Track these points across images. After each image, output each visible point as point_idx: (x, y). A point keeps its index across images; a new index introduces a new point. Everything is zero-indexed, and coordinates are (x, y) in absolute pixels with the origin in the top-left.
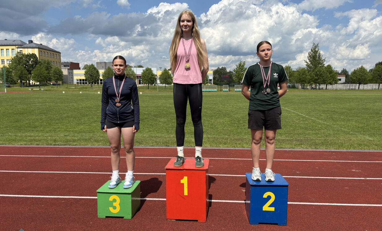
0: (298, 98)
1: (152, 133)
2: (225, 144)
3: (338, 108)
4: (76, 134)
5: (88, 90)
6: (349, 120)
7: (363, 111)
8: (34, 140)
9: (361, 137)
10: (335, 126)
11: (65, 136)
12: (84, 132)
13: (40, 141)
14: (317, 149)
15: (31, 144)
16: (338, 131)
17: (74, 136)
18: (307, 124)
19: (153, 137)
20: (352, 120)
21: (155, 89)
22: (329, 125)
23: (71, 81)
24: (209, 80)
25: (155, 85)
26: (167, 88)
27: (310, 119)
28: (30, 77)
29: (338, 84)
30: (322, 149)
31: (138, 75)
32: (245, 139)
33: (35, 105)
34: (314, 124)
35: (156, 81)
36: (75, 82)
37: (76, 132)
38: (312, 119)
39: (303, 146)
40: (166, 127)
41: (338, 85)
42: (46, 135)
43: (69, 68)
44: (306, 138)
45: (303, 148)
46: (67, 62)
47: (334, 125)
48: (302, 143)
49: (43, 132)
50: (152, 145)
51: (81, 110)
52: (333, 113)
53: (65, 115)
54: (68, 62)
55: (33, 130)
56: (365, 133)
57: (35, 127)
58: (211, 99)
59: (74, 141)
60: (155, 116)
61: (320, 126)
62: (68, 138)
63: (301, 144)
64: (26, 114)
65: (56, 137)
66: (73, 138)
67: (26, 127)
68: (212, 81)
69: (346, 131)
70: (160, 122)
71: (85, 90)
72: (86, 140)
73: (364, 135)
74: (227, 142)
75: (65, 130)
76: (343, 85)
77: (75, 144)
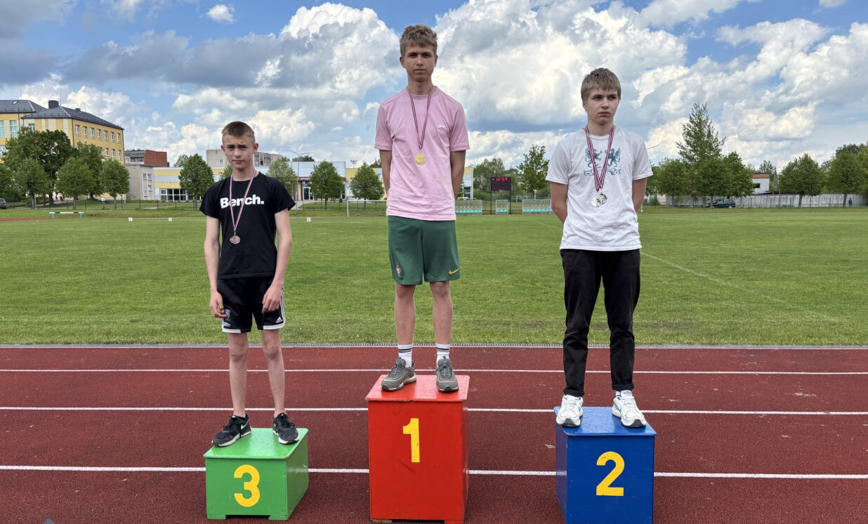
0: (666, 227)
1: (336, 312)
2: (503, 335)
3: (756, 249)
4: (158, 318)
5: (188, 213)
6: (783, 278)
7: (813, 255)
9: (810, 316)
10: (752, 292)
11: (133, 321)
12: (177, 312)
14: (714, 344)
16: (758, 303)
17: (154, 322)
18: (688, 287)
19: (337, 323)
20: (789, 276)
21: (341, 209)
22: (737, 289)
23: (148, 193)
24: (465, 188)
25: (341, 201)
26: (368, 208)
27: (696, 276)
28: (53, 185)
29: (754, 195)
30: (726, 345)
31: (301, 179)
32: (550, 323)
33: (63, 251)
34: (704, 288)
35: (344, 192)
36: (157, 195)
37: (159, 311)
38: (699, 277)
39: (681, 339)
40: (368, 299)
41: (753, 197)
42: (87, 321)
43: (142, 163)
44: (688, 319)
45: (682, 343)
46: (139, 150)
47: (749, 288)
48: (680, 332)
49: (80, 314)
50: (334, 340)
51: (170, 259)
52: (746, 262)
53: (133, 273)
54: (142, 149)
55: (56, 310)
56: (819, 306)
57: (63, 301)
58: (468, 233)
59: (154, 333)
60: (341, 272)
61: (717, 292)
62: (140, 326)
63: (678, 335)
64: (43, 271)
65: (111, 324)
66: (151, 326)
67: (41, 302)
68: (472, 190)
69: (778, 303)
70: (353, 286)
71: (180, 213)
72: (180, 331)
73: (819, 310)
74: (508, 331)
75: (133, 309)
76: (766, 196)
77: (155, 340)
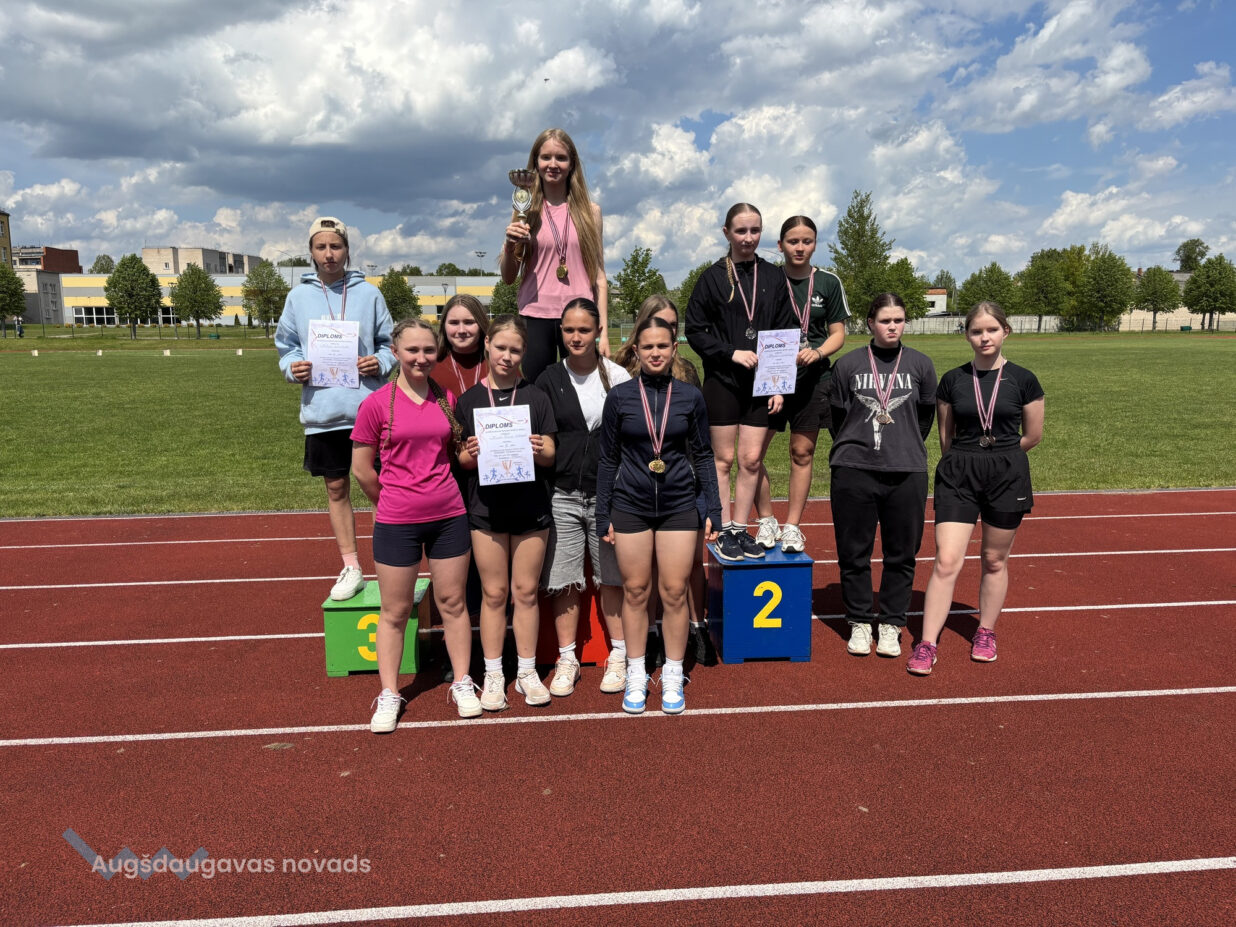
4: (156, 482)
5: (122, 344)
8: (24, 503)
13: (42, 504)
15: (18, 515)
23: (52, 313)
29: (927, 316)
36: (69, 317)
41: (926, 319)
62: (135, 492)
76: (942, 319)
77: (165, 507)
